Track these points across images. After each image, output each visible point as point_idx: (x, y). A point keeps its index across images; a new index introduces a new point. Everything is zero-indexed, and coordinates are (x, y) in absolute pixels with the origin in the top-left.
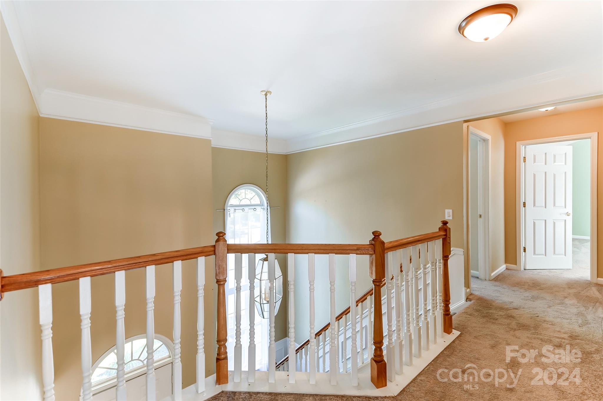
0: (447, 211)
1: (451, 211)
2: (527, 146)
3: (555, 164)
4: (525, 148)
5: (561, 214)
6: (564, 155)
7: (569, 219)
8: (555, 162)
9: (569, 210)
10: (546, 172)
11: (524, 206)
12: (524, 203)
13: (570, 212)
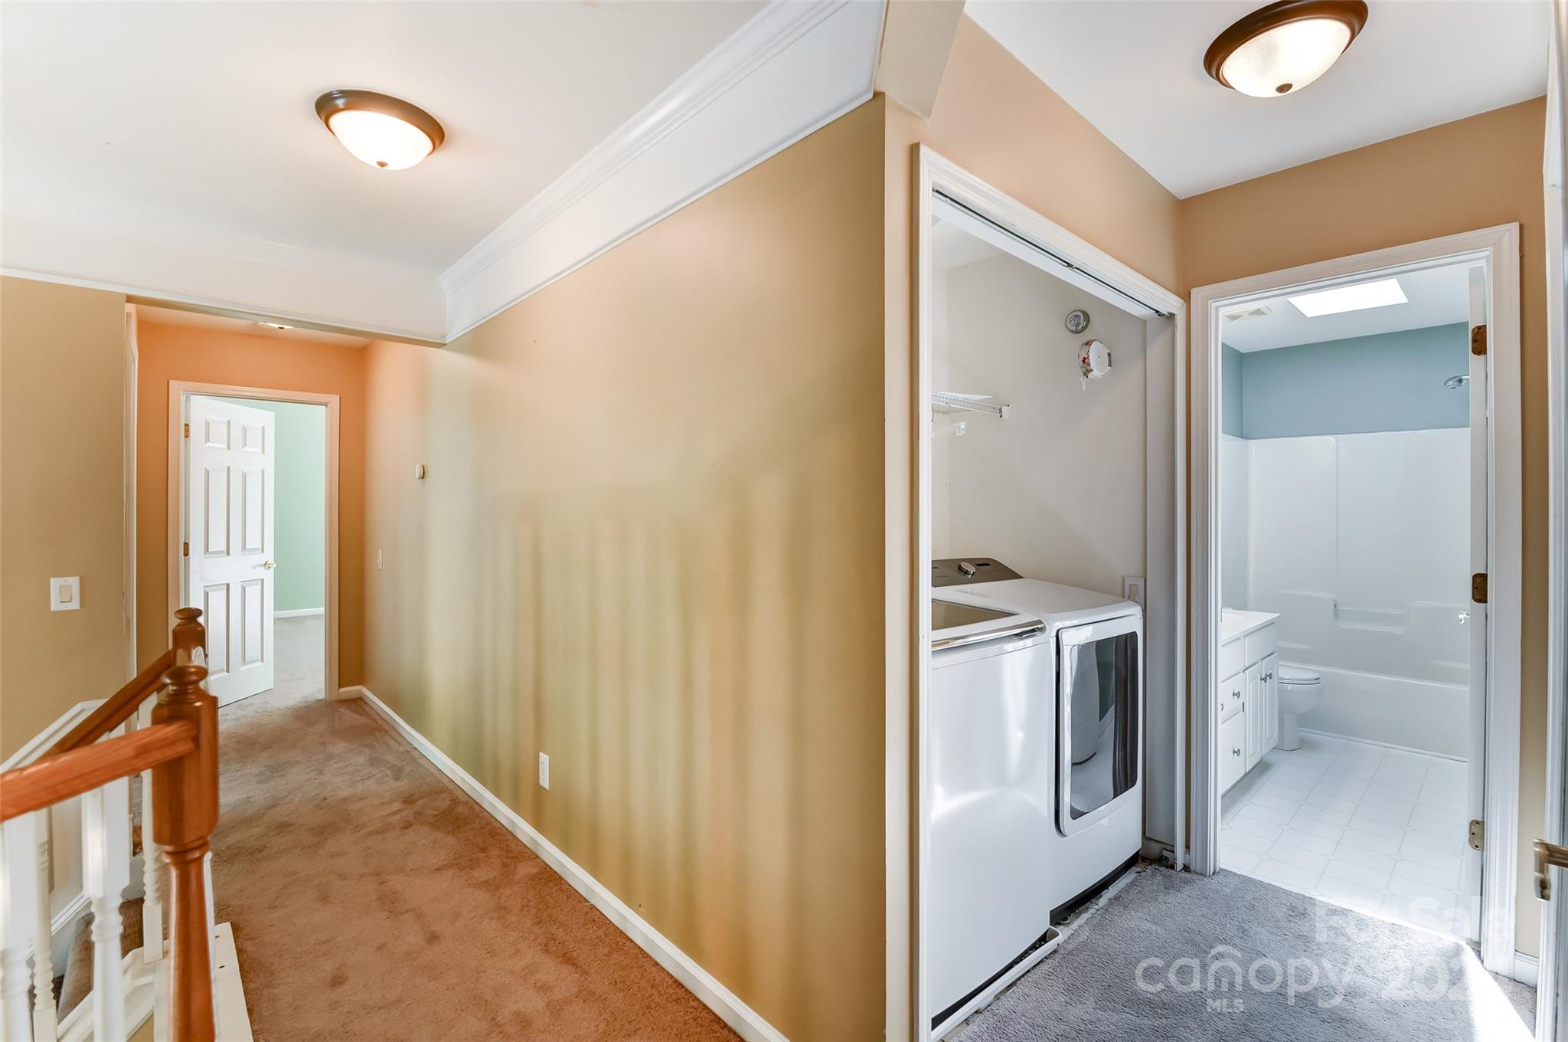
3: (245, 449)
4: (188, 399)
5: (254, 567)
6: (260, 432)
7: (269, 576)
8: (245, 445)
9: (269, 555)
10: (229, 468)
11: (186, 554)
12: (186, 545)
13: (271, 560)
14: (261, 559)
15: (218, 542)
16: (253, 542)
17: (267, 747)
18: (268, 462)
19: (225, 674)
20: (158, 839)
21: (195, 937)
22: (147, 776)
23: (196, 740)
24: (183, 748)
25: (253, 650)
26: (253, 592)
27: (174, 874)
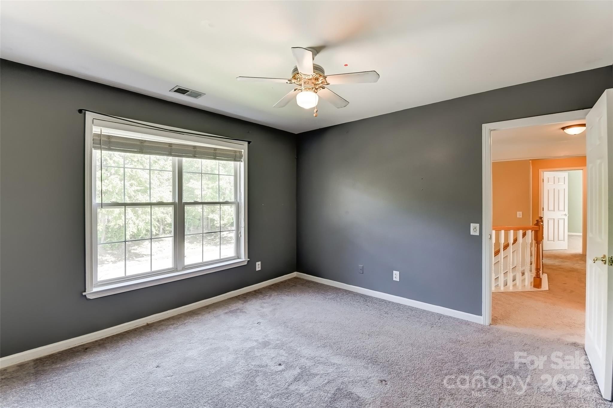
0: (518, 213)
1: (521, 213)
2: (545, 172)
3: (559, 183)
4: (543, 173)
5: (562, 215)
6: (564, 179)
7: (566, 218)
8: (559, 182)
9: (566, 212)
10: (554, 189)
11: (543, 210)
12: (543, 208)
13: (567, 213)
14: (564, 213)
15: (551, 208)
16: (561, 208)
17: (562, 258)
18: (566, 186)
19: (553, 242)
20: (534, 240)
21: (539, 254)
22: (533, 231)
23: (539, 228)
24: (538, 229)
25: (561, 237)
26: (561, 222)
27: (536, 244)
